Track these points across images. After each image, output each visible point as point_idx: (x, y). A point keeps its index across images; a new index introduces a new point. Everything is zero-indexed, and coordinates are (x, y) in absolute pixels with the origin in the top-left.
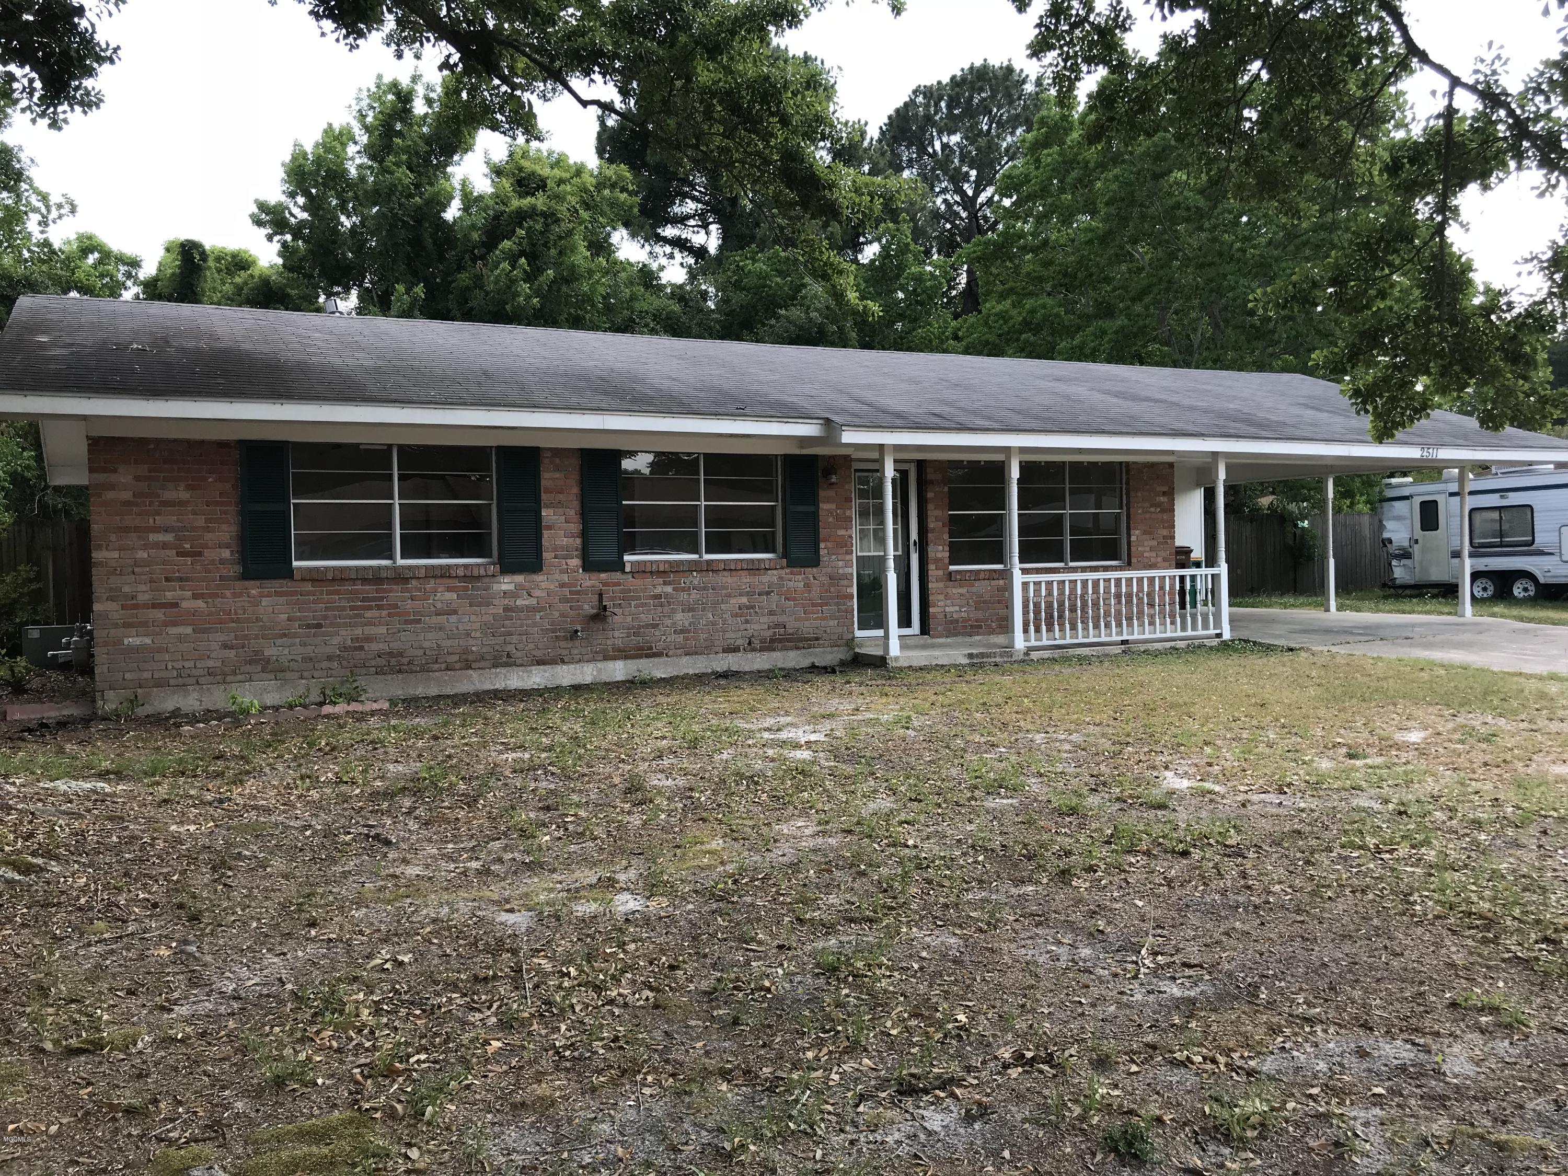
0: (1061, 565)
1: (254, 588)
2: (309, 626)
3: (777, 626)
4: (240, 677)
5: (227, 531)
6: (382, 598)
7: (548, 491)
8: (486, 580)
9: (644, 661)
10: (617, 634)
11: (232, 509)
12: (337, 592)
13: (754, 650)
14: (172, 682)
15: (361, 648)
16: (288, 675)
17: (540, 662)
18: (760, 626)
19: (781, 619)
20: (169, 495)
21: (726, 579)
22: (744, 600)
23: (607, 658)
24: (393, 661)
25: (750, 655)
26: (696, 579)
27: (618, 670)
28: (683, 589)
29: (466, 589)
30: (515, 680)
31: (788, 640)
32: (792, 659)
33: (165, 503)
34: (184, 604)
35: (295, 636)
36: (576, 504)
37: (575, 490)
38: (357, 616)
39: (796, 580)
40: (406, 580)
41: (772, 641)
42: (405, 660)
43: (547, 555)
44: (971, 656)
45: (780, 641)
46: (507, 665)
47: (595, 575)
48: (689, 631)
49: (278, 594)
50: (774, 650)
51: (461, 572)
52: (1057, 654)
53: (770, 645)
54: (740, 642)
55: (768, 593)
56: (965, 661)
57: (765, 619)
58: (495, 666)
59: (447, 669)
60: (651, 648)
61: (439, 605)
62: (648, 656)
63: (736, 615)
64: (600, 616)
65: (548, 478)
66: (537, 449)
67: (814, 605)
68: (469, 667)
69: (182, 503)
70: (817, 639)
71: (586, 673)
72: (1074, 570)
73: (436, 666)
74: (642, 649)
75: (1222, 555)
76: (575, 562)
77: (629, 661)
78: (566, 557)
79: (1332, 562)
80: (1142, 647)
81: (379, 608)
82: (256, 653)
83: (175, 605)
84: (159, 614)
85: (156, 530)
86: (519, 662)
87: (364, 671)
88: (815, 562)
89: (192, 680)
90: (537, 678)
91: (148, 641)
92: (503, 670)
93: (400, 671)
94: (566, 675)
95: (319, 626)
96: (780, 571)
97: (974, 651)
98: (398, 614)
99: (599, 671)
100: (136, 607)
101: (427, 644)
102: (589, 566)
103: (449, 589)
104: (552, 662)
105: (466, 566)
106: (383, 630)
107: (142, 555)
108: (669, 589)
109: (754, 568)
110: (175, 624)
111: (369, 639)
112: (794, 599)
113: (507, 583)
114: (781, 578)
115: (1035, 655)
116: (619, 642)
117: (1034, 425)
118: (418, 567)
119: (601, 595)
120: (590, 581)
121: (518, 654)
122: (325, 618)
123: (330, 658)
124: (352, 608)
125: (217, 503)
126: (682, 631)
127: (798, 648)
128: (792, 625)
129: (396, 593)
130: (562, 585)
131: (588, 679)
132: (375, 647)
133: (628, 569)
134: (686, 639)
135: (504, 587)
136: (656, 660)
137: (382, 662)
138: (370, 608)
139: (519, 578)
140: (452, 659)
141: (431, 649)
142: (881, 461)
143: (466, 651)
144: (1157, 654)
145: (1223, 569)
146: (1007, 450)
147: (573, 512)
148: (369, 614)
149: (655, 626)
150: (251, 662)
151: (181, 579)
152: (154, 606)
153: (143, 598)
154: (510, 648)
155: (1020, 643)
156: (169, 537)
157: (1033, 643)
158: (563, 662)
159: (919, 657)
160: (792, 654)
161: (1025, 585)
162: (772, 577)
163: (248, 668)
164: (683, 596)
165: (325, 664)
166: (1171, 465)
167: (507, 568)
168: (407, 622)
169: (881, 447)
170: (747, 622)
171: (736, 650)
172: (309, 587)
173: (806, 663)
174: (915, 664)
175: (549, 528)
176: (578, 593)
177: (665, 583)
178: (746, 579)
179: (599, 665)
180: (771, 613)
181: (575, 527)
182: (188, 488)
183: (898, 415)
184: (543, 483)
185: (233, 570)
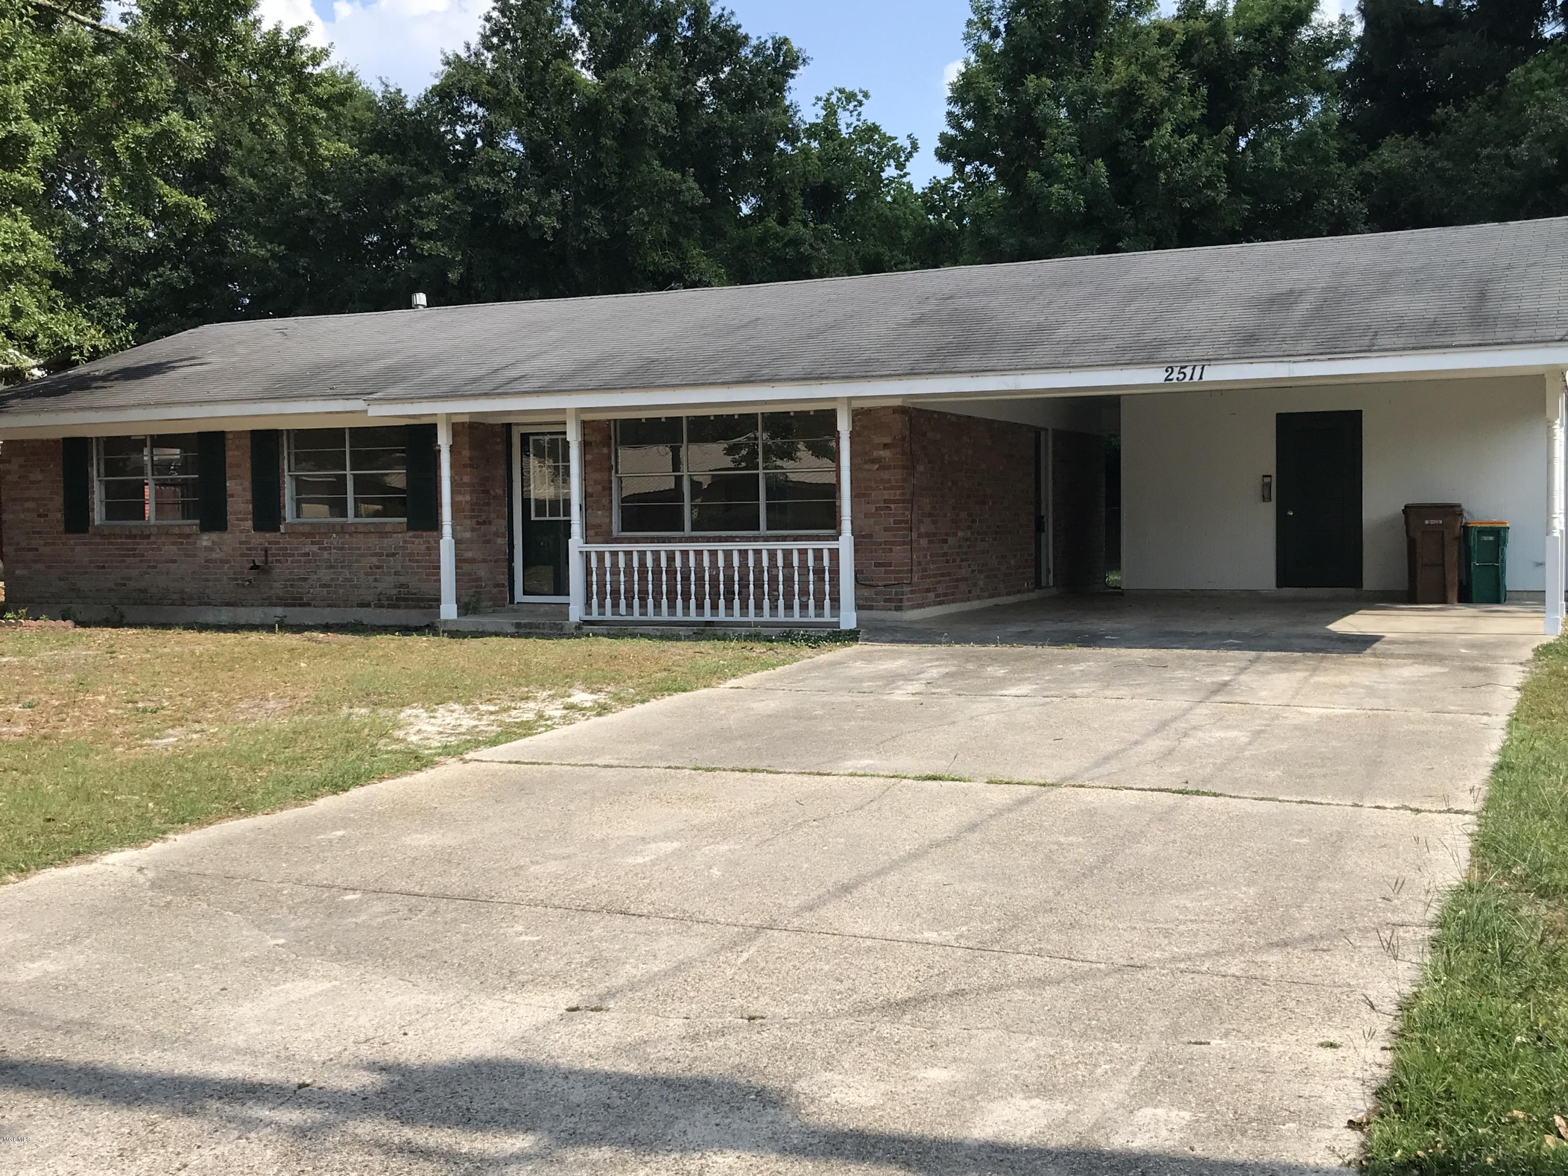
1: (72, 539)
2: (98, 567)
3: (402, 586)
4: (66, 600)
5: (59, 501)
6: (135, 549)
7: (231, 466)
8: (194, 537)
9: (298, 609)
10: (277, 585)
11: (61, 485)
12: (113, 544)
13: (382, 606)
15: (125, 585)
16: (89, 601)
17: (228, 604)
18: (387, 585)
19: (402, 579)
20: (33, 477)
21: (360, 541)
22: (374, 560)
23: (271, 605)
24: (142, 596)
25: (378, 610)
27: (279, 615)
28: (325, 549)
29: (182, 543)
30: (210, 616)
31: (412, 600)
32: (414, 617)
33: (33, 482)
34: (41, 549)
35: (92, 573)
36: (249, 476)
37: (248, 465)
38: (123, 561)
39: (419, 543)
41: (397, 599)
42: (148, 596)
43: (230, 518)
44: (518, 625)
45: (404, 599)
46: (206, 604)
47: (262, 535)
48: (329, 586)
49: (84, 544)
50: (399, 607)
51: (176, 531)
53: (395, 603)
54: (370, 598)
55: (393, 555)
57: (392, 578)
58: (200, 604)
59: (172, 604)
60: (302, 599)
61: (167, 555)
62: (301, 605)
63: (366, 574)
64: (266, 569)
65: (231, 455)
66: (223, 433)
67: (434, 568)
68: (184, 604)
69: (39, 482)
70: (437, 600)
71: (256, 615)
73: (166, 602)
74: (295, 598)
76: (249, 524)
78: (242, 520)
81: (134, 556)
83: (37, 550)
84: (30, 555)
85: (27, 500)
86: (214, 602)
87: (127, 601)
88: (434, 526)
90: (224, 616)
91: (25, 572)
92: (204, 608)
93: (145, 604)
94: (243, 615)
95: (103, 567)
96: (404, 535)
97: (524, 621)
98: (144, 561)
99: (265, 614)
100: (20, 550)
101: (160, 585)
102: (258, 527)
103: (173, 544)
104: (235, 604)
105: (179, 526)
106: (136, 572)
107: (22, 516)
108: (315, 548)
109: (382, 531)
110: (37, 562)
111: (129, 579)
112: (417, 561)
113: (206, 540)
114: (405, 542)
116: (280, 592)
119: (266, 552)
120: (260, 539)
121: (214, 596)
122: (107, 561)
124: (121, 556)
125: (54, 481)
126: (323, 586)
127: (420, 607)
128: (414, 585)
130: (241, 543)
131: (257, 621)
132: (132, 584)
133: (282, 530)
134: (328, 592)
135: (205, 543)
136: (307, 609)
137: (136, 596)
138: (129, 556)
139: (214, 536)
140: (175, 597)
141: (162, 588)
143: (182, 592)
147: (247, 483)
148: (129, 560)
149: (305, 580)
150: (73, 590)
151: (39, 533)
152: (30, 550)
154: (209, 591)
156: (33, 505)
158: (242, 605)
160: (415, 612)
162: (399, 539)
163: (70, 594)
164: (326, 555)
167: (204, 528)
168: (149, 567)
170: (376, 580)
171: (368, 605)
172: (98, 540)
173: (425, 622)
175: (232, 496)
176: (250, 549)
177: (313, 543)
180: (396, 573)
181: (248, 496)
182: (42, 471)
184: (228, 460)
185: (62, 528)
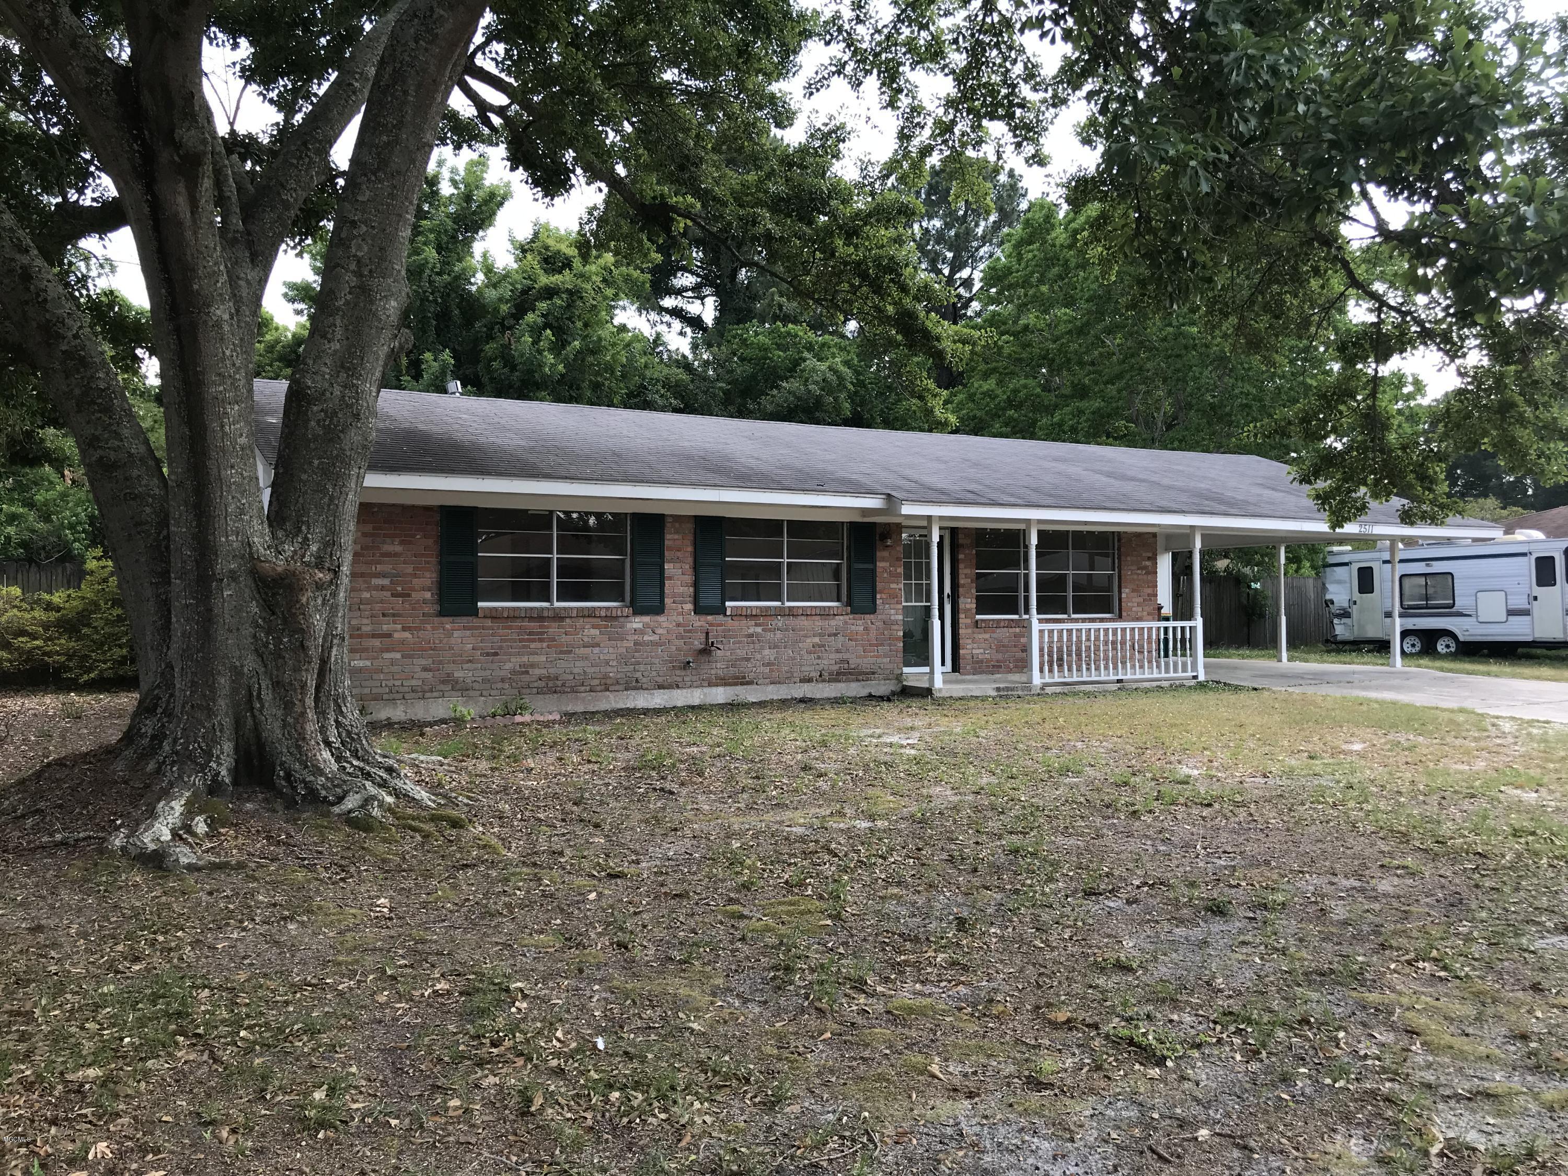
0: (1065, 616)
1: (448, 623)
2: (488, 654)
3: (842, 661)
4: (435, 694)
5: (429, 578)
6: (542, 633)
7: (670, 549)
8: (622, 620)
9: (739, 688)
10: (719, 665)
11: (434, 560)
12: (510, 628)
13: (824, 681)
14: (385, 697)
15: (527, 673)
16: (471, 693)
17: (660, 687)
18: (829, 662)
19: (846, 656)
20: (388, 548)
21: (803, 622)
22: (817, 640)
23: (710, 685)
24: (551, 684)
25: (820, 685)
26: (780, 622)
27: (720, 695)
28: (770, 630)
29: (606, 627)
30: (642, 700)
31: (850, 674)
32: (854, 689)
33: (384, 555)
34: (396, 635)
35: (478, 662)
36: (690, 560)
37: (690, 549)
38: (524, 647)
39: (858, 624)
40: (562, 619)
41: (838, 674)
42: (559, 683)
43: (667, 601)
44: (998, 689)
45: (844, 674)
46: (635, 688)
47: (703, 618)
48: (773, 664)
49: (465, 628)
50: (840, 681)
51: (603, 614)
52: (1066, 689)
53: (837, 677)
54: (813, 674)
55: (835, 635)
56: (994, 693)
57: (833, 656)
58: (626, 689)
59: (591, 691)
60: (744, 677)
61: (586, 639)
62: (742, 684)
63: (809, 652)
64: (706, 651)
65: (671, 538)
66: (663, 515)
67: (870, 645)
68: (607, 690)
69: (396, 555)
70: (873, 673)
71: (696, 696)
72: (1076, 620)
73: (583, 688)
74: (738, 678)
75: (1198, 610)
76: (689, 606)
77: (728, 688)
78: (682, 603)
79: (1284, 619)
80: (1135, 686)
81: (541, 640)
82: (448, 675)
83: (389, 636)
84: (377, 643)
85: (377, 575)
86: (645, 686)
87: (528, 691)
88: (873, 610)
89: (400, 696)
90: (658, 699)
91: (368, 663)
92: (633, 693)
93: (555, 692)
94: (680, 697)
96: (847, 617)
97: (1002, 686)
98: (556, 646)
99: (705, 695)
100: (360, 636)
101: (576, 671)
102: (699, 610)
103: (594, 627)
104: (669, 687)
105: (607, 608)
106: (543, 658)
107: (366, 595)
108: (759, 630)
109: (825, 614)
110: (388, 650)
111: (533, 666)
112: (856, 640)
113: (637, 622)
114: (846, 623)
115: (1049, 690)
116: (720, 672)
117: (1050, 501)
118: (571, 608)
119: (707, 633)
120: (700, 622)
121: (644, 680)
122: (501, 648)
123: (503, 680)
124: (521, 641)
125: (423, 555)
126: (769, 664)
127: (858, 680)
128: (854, 662)
129: (553, 629)
130: (678, 625)
131: (696, 702)
132: (537, 672)
133: (728, 613)
134: (771, 671)
135: (635, 626)
136: (749, 687)
137: (541, 684)
138: (534, 641)
139: (646, 619)
140: (595, 683)
141: (579, 674)
142: (929, 528)
143: (606, 676)
144: (1147, 691)
145: (1198, 622)
146: (1028, 521)
147: (687, 566)
148: (533, 645)
149: (748, 660)
150: (443, 682)
151: (394, 615)
152: (374, 636)
153: (366, 629)
154: (638, 675)
155: (1037, 680)
156: (386, 582)
157: (1048, 680)
158: (678, 687)
159: (958, 690)
160: (854, 685)
161: (1041, 632)
162: (839, 621)
163: (442, 687)
164: (769, 635)
165: (500, 685)
166: (1154, 535)
167: (639, 611)
168: (561, 652)
169: (929, 518)
170: (819, 658)
171: (810, 680)
172: (488, 623)
173: (864, 692)
174: (955, 695)
175: (670, 578)
176: (689, 631)
177: (756, 625)
178: (819, 623)
179: (706, 690)
180: (838, 651)
181: (689, 579)
182: (402, 543)
183: (942, 492)
184: (666, 542)
185: (433, 608)
